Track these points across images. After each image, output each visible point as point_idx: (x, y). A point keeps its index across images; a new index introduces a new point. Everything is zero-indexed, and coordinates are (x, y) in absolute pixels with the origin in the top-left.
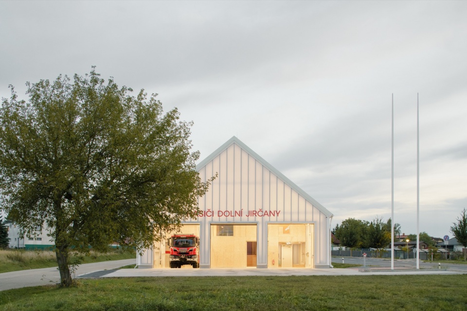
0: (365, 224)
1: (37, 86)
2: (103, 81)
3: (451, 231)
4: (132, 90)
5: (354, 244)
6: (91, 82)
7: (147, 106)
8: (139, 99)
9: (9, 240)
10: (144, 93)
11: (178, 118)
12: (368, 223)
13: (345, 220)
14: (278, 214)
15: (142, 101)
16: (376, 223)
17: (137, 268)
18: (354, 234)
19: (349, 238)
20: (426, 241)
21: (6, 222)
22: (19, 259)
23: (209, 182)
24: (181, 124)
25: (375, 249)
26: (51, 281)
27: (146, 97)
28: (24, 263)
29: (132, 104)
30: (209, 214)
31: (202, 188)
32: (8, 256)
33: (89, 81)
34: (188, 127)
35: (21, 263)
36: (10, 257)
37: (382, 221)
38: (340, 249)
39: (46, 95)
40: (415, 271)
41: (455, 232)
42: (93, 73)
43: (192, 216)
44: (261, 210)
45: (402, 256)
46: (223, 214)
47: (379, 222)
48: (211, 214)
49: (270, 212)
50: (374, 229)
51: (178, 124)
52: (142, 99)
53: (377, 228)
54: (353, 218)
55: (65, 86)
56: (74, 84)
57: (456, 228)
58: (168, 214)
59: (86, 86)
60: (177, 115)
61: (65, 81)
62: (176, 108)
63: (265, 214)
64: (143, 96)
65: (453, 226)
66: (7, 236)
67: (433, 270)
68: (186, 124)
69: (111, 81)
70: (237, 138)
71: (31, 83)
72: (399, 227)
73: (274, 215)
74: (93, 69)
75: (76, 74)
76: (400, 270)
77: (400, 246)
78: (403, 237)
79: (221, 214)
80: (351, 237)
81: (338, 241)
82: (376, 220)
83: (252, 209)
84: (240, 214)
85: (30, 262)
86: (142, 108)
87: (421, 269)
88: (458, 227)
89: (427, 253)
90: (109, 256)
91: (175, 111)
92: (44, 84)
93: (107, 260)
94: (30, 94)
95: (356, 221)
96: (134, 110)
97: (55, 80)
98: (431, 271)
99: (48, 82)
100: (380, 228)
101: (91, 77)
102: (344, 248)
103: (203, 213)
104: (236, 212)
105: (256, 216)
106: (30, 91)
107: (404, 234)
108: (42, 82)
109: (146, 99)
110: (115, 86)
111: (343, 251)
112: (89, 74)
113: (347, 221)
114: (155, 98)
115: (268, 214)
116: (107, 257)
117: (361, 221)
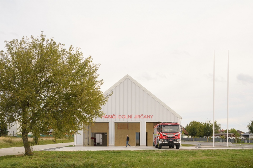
0: (202, 124)
1: (11, 43)
2: (48, 40)
3: (247, 127)
4: (64, 45)
5: (195, 134)
6: (41, 40)
7: (74, 54)
8: (69, 51)
9: (8, 132)
10: (72, 47)
11: (91, 61)
12: (203, 123)
13: (191, 122)
14: (152, 117)
15: (71, 52)
16: (207, 123)
17: (74, 146)
18: (195, 129)
19: (192, 131)
20: (234, 133)
21: (7, 122)
22: (10, 142)
23: (108, 97)
24: (94, 65)
25: (206, 137)
26: (19, 152)
27: (73, 49)
28: (13, 143)
29: (65, 53)
30: (114, 117)
31: (104, 100)
32: (4, 140)
33: (40, 40)
34: (97, 67)
35: (11, 144)
36: (5, 141)
37: (210, 122)
38: (188, 137)
39: (16, 48)
40: (226, 148)
41: (249, 127)
42: (42, 35)
43: (99, 116)
44: (142, 115)
45: (221, 141)
46: (122, 117)
47: (209, 122)
48: (115, 117)
49: (148, 116)
50: (206, 126)
51: (92, 65)
52: (71, 51)
53: (207, 126)
54: (195, 121)
55: (26, 43)
56: (32, 41)
57: (250, 126)
58: (85, 115)
59: (38, 43)
60: (91, 60)
61: (26, 40)
62: (90, 56)
63: (144, 117)
64: (72, 49)
65: (248, 124)
66: (7, 130)
67: (236, 147)
68: (96, 65)
69: (52, 40)
70: (129, 76)
71: (7, 41)
72: (220, 125)
73: (150, 118)
74: (42, 33)
75: (32, 36)
76: (218, 147)
77: (221, 136)
78: (222, 131)
79: (120, 117)
80: (193, 131)
81: (187, 133)
82: (207, 121)
83: (137, 114)
84: (131, 117)
85: (17, 143)
86: (71, 56)
87: (229, 147)
88: (251, 125)
89: (234, 139)
90: (62, 140)
91: (90, 58)
92: (15, 42)
93: (61, 143)
94: (7, 47)
95: (197, 122)
96: (66, 57)
97: (21, 39)
98: (235, 147)
99: (17, 40)
100: (209, 126)
101: (41, 37)
102: (190, 137)
103: (111, 116)
104: (129, 116)
105: (140, 118)
106: (7, 46)
107: (223, 129)
108: (14, 41)
109: (73, 50)
110: (55, 43)
111: (190, 138)
112: (40, 36)
113: (192, 122)
114: (79, 50)
115: (146, 117)
116: (61, 141)
117: (199, 122)
